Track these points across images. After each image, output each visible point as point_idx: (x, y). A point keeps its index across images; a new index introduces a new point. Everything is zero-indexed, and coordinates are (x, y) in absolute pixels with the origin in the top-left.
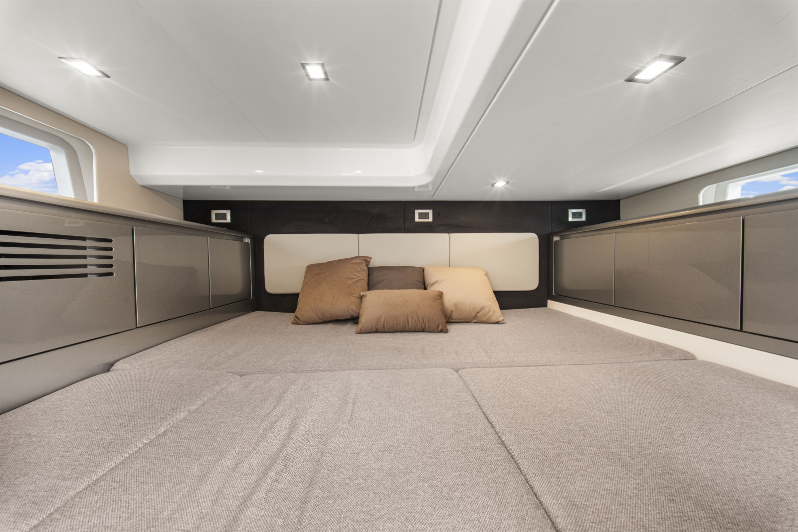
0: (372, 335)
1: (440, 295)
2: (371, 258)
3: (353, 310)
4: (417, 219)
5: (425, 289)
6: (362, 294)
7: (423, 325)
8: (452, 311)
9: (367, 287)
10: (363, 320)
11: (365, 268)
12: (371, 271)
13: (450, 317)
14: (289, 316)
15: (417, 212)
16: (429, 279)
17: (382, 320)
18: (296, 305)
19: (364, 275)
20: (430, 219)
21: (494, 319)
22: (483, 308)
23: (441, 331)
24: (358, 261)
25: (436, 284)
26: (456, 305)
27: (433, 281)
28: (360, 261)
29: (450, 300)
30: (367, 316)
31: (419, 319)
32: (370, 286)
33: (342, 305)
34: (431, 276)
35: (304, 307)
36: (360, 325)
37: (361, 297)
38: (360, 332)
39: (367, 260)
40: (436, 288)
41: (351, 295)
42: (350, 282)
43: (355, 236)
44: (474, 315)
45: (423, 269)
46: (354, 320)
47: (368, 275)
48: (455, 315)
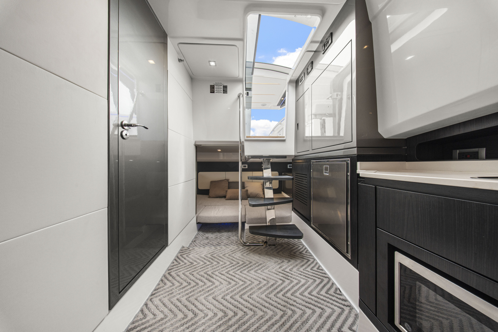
1: (247, 191)
3: (224, 194)
5: (244, 188)
6: (227, 190)
10: (227, 197)
11: (228, 183)
12: (229, 183)
13: (248, 196)
14: (207, 196)
17: (232, 196)
18: (209, 192)
19: (227, 185)
20: (247, 167)
21: (261, 197)
22: (258, 194)
23: (246, 200)
26: (251, 193)
27: (246, 186)
29: (249, 192)
30: (228, 196)
32: (229, 188)
33: (222, 193)
34: (246, 184)
35: (211, 193)
37: (227, 191)
38: (226, 200)
39: (228, 180)
40: (246, 189)
41: (224, 190)
42: (224, 187)
43: (224, 173)
45: (244, 182)
46: (225, 196)
47: (229, 184)
48: (251, 196)
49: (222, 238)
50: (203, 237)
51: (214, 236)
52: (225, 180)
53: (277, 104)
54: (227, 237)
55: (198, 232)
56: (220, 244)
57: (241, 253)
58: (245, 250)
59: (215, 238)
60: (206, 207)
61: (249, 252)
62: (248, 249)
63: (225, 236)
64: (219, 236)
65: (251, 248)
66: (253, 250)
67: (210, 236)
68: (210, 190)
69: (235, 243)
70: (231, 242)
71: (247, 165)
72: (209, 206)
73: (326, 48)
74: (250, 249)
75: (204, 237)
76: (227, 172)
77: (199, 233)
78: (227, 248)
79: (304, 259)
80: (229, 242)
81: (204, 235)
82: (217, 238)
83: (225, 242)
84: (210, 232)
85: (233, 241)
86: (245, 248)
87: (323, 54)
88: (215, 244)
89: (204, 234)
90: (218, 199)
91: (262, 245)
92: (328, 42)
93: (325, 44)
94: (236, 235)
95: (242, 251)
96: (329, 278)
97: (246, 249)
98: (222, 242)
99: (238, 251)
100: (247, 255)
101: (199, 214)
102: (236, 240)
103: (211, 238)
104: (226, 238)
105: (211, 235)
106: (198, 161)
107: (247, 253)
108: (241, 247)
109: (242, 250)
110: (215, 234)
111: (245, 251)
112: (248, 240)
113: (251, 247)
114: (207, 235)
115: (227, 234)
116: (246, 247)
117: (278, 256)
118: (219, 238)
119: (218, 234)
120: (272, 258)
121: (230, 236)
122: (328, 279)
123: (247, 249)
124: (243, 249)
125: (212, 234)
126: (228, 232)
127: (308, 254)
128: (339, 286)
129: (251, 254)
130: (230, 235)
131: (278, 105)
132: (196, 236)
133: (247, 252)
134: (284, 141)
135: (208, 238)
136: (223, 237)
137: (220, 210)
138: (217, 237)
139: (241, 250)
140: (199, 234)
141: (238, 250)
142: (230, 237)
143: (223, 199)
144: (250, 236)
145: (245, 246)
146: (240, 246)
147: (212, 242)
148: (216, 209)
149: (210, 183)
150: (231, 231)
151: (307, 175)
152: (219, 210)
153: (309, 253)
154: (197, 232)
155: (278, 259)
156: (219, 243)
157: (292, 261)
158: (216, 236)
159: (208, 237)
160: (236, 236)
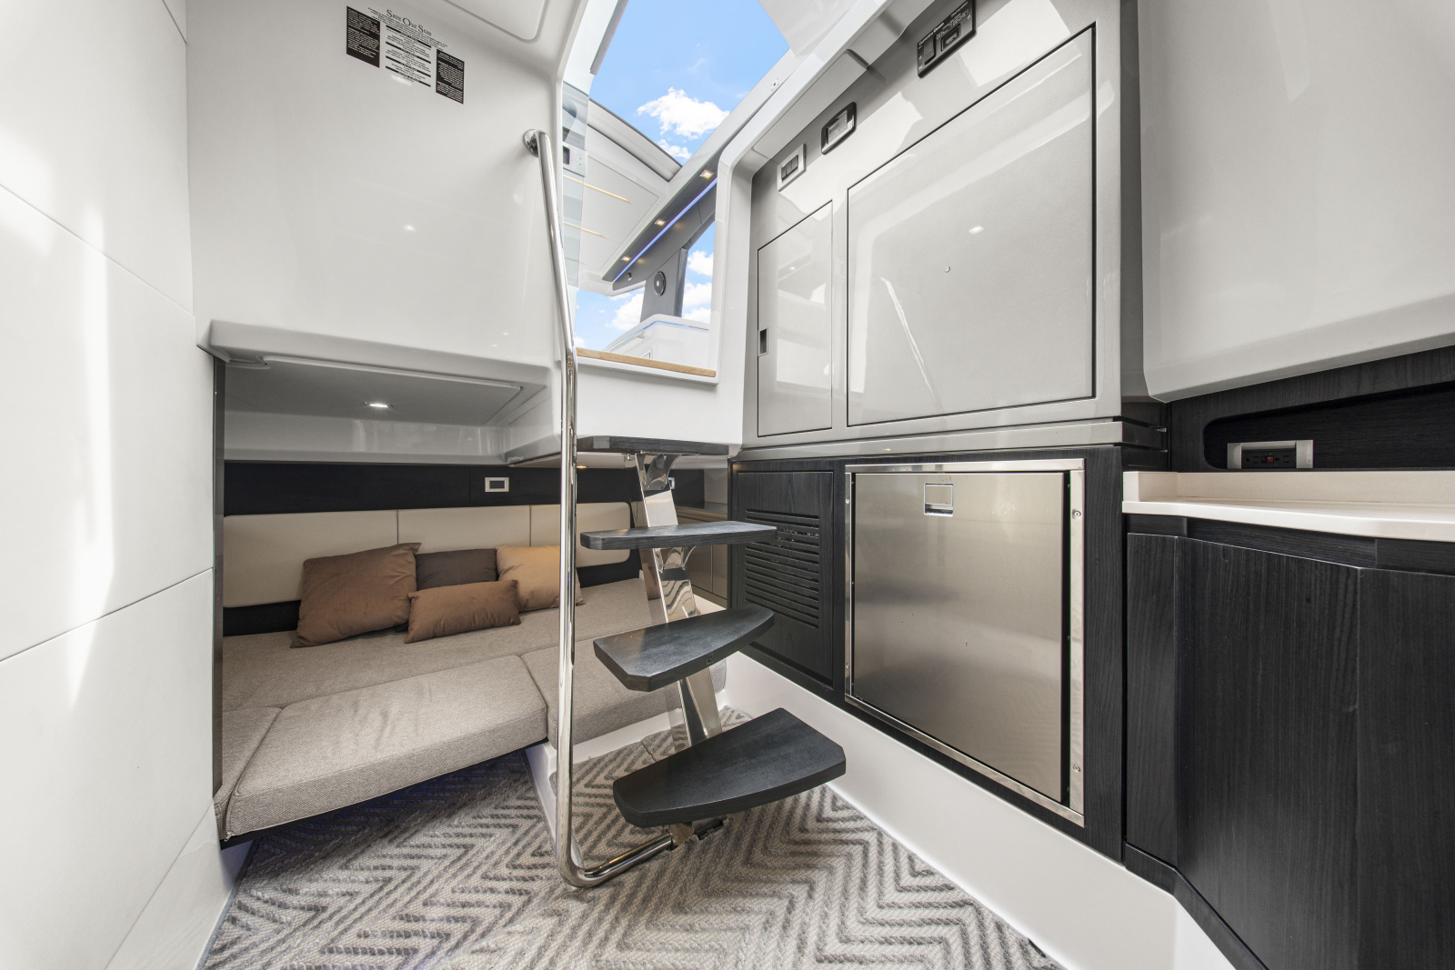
0: (428, 641)
1: (515, 584)
2: (419, 544)
3: (398, 617)
4: (488, 489)
5: (497, 577)
6: (410, 595)
7: (492, 621)
8: (527, 600)
9: (415, 584)
10: (416, 627)
11: (412, 559)
12: (421, 559)
13: (526, 606)
15: (488, 481)
16: (503, 565)
17: (442, 623)
18: (297, 619)
19: (411, 570)
20: (506, 489)
23: (513, 624)
24: (401, 551)
25: (510, 571)
26: (532, 593)
27: (507, 567)
28: (405, 551)
29: (525, 588)
30: (421, 622)
31: (487, 615)
32: (421, 583)
33: (389, 611)
34: (507, 559)
35: (310, 622)
36: (411, 634)
37: (411, 600)
38: (413, 641)
39: (413, 547)
40: (507, 578)
41: (395, 598)
42: (392, 582)
43: (391, 514)
44: (552, 600)
45: (495, 551)
46: (401, 628)
47: (417, 568)
48: (531, 604)
49: (424, 869)
50: (280, 913)
51: (362, 876)
52: (399, 546)
53: (603, 274)
54: (449, 851)
55: (235, 894)
56: (417, 920)
57: (588, 954)
58: (600, 920)
59: (375, 886)
60: (287, 712)
61: (624, 923)
62: (613, 899)
63: (440, 852)
64: (396, 863)
65: (626, 890)
66: (640, 896)
67: (334, 889)
68: (303, 609)
69: (504, 871)
70: (485, 877)
71: (506, 481)
72: (312, 697)
73: (939, 54)
74: (622, 898)
75: (286, 916)
76: (402, 513)
77: (243, 898)
78: (495, 957)
79: (846, 842)
80: (475, 881)
81: (293, 900)
82: (390, 879)
83: (445, 895)
84: (326, 857)
85: (496, 864)
86: (593, 901)
87: (922, 75)
88: (384, 934)
89: (290, 891)
90: (359, 646)
91: (671, 847)
92: (956, 30)
93: (939, 36)
94: (503, 821)
95: (590, 934)
96: (972, 904)
97: (600, 907)
98: (425, 904)
99: (564, 947)
100: (622, 946)
101: (240, 778)
102: (507, 852)
103: (342, 901)
104: (447, 862)
105: (343, 874)
106: (227, 457)
107: (620, 930)
108: (576, 908)
109: (585, 928)
110: (368, 860)
111: (606, 925)
112: (591, 839)
113: (621, 884)
114: (315, 887)
115: (445, 835)
116: (597, 892)
117: (760, 881)
118: (404, 875)
119: (392, 850)
120: (740, 902)
121: (468, 841)
122: (970, 909)
123: (608, 907)
124: (584, 916)
125: (345, 867)
126: (450, 816)
127: (845, 814)
128: (1027, 934)
129: (640, 930)
130: (467, 830)
131: (605, 278)
132: (219, 933)
133: (613, 928)
134: (711, 387)
135: (324, 909)
136: (425, 865)
137: (394, 710)
138: (388, 874)
139: (580, 925)
140: (241, 907)
141: (560, 939)
142: (472, 846)
143: (392, 643)
144: (588, 810)
145: (590, 894)
146: (563, 904)
147: (355, 930)
148: (362, 711)
149: (299, 568)
150: (464, 805)
151: (817, 517)
152: (385, 715)
153: (847, 807)
154: (223, 901)
155: (765, 895)
156: (407, 918)
157: (820, 878)
158: (380, 874)
159: (324, 901)
160: (499, 826)
